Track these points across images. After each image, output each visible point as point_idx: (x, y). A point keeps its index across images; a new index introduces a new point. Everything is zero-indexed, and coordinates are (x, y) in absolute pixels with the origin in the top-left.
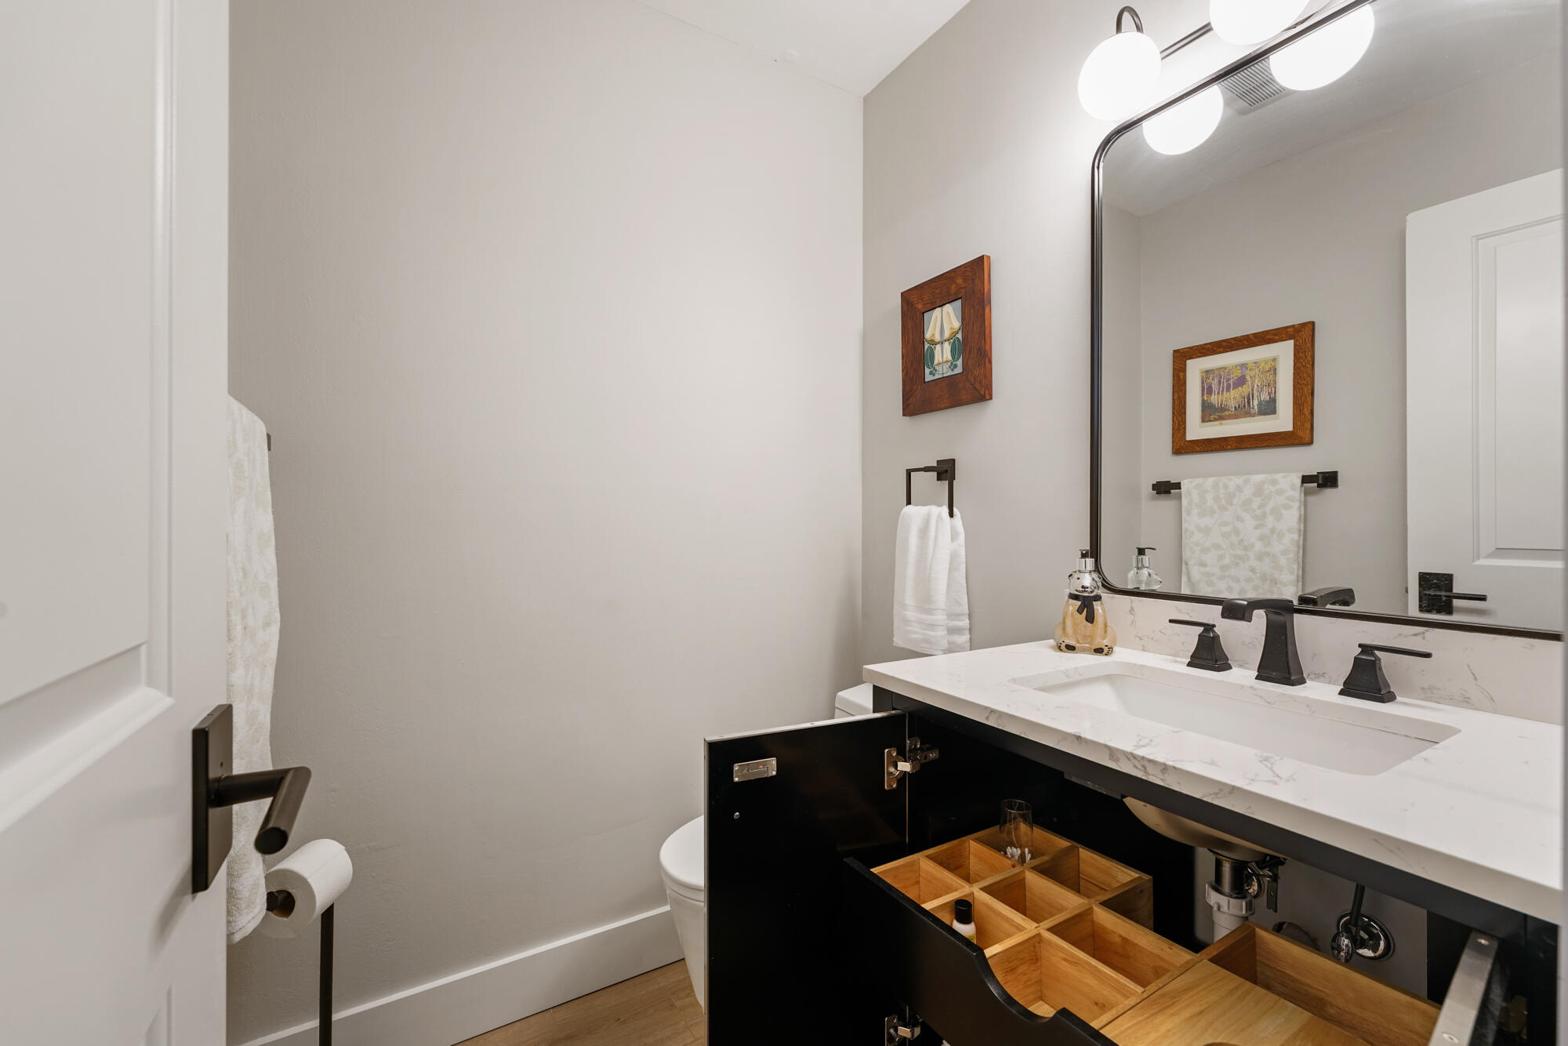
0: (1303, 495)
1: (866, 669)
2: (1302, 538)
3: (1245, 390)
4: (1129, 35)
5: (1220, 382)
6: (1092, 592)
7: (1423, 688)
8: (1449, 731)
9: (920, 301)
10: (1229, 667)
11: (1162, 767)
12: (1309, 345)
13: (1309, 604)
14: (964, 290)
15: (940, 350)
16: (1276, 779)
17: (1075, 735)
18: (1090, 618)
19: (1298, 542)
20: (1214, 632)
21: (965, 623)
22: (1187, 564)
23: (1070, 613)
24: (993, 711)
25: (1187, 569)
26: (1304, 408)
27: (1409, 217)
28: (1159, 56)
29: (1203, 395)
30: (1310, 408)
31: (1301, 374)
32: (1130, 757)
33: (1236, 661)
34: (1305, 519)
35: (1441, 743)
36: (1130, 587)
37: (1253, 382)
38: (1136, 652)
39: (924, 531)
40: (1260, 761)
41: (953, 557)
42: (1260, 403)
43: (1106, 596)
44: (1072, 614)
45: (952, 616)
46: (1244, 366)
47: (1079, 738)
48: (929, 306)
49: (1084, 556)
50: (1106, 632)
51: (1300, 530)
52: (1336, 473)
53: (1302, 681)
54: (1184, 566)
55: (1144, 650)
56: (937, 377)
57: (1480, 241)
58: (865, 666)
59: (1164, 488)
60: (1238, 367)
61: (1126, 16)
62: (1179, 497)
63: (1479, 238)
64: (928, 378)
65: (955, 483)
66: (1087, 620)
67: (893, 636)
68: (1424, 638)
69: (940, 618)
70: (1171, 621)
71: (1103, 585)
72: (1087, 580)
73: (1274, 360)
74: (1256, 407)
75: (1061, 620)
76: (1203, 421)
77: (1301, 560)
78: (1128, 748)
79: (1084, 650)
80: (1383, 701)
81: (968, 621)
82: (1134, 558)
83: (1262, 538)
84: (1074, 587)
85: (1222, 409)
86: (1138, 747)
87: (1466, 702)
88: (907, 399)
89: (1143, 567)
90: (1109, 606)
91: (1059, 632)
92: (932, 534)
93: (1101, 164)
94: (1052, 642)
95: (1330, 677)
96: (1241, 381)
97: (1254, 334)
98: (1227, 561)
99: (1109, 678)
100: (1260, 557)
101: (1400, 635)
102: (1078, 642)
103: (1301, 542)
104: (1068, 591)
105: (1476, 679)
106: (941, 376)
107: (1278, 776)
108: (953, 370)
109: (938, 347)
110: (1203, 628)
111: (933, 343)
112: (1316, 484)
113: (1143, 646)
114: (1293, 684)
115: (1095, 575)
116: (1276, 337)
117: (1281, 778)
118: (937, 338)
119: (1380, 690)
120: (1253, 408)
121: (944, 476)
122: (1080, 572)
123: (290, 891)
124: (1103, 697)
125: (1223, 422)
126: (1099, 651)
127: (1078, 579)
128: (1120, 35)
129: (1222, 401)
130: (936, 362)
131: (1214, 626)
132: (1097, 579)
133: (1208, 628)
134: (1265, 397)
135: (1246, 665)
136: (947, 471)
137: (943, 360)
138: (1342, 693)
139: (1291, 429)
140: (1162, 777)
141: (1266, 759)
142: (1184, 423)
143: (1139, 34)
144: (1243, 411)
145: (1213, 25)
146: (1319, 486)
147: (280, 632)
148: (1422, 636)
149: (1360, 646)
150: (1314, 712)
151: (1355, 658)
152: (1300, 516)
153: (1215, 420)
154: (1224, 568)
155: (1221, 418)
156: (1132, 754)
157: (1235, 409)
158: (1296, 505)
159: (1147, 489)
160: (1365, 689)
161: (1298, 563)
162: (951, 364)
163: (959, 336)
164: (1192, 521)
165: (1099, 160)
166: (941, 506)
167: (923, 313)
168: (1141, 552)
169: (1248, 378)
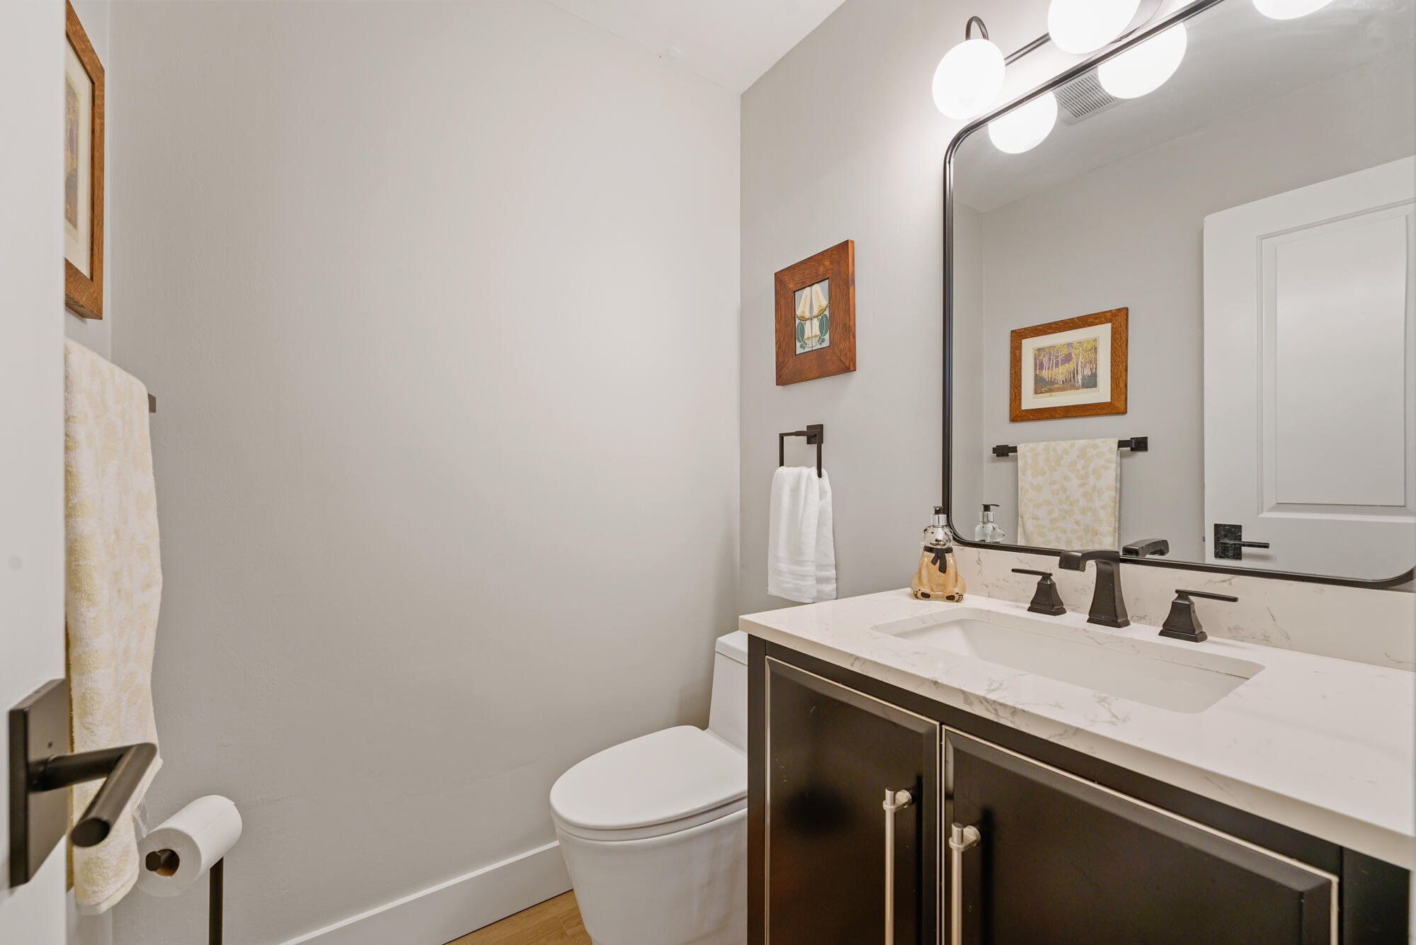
0: (1119, 458)
1: (743, 619)
2: (1118, 495)
3: (1070, 366)
4: (977, 42)
5: (1050, 359)
6: (944, 545)
7: (1230, 629)
8: (1257, 668)
9: (791, 281)
10: (1064, 612)
11: (1013, 710)
12: (1124, 328)
13: (1132, 555)
14: (830, 272)
15: (809, 325)
16: (1114, 719)
17: (932, 681)
18: (943, 569)
19: (1115, 498)
20: (1051, 580)
21: (832, 573)
22: (1022, 517)
23: (925, 564)
24: (857, 658)
25: (1023, 522)
26: (1119, 382)
27: (1205, 219)
28: (1004, 63)
29: (1036, 370)
30: (1124, 383)
31: (1117, 353)
32: (984, 700)
33: (1070, 605)
34: (1121, 479)
35: (1252, 679)
36: (977, 539)
37: (1078, 359)
38: (984, 598)
39: (795, 491)
40: (1099, 702)
41: (821, 514)
42: (1083, 378)
43: (956, 548)
44: (927, 565)
45: (820, 567)
46: (1070, 345)
47: (936, 683)
48: (799, 286)
49: (937, 512)
50: (956, 581)
51: (1116, 488)
52: (1146, 438)
53: (1127, 623)
54: (1020, 518)
55: (989, 596)
56: (807, 349)
57: (1263, 241)
58: (741, 617)
59: (1003, 452)
60: (1066, 347)
61: (974, 25)
62: (1016, 459)
63: (1264, 237)
64: (799, 351)
65: (823, 445)
66: (940, 571)
67: (768, 585)
68: (1230, 584)
69: (810, 569)
70: (1013, 570)
71: (954, 539)
72: (940, 534)
73: (1095, 340)
74: (1080, 381)
75: (918, 571)
76: (1036, 393)
77: (1117, 514)
78: (982, 693)
79: (938, 598)
80: (1196, 640)
81: (835, 572)
82: (981, 513)
83: (1085, 495)
84: (929, 540)
85: (1052, 382)
86: (990, 691)
87: (1266, 640)
88: (781, 370)
89: (988, 521)
90: (960, 557)
91: (916, 581)
92: (803, 492)
93: (952, 160)
94: (909, 590)
95: (1150, 619)
96: (1068, 358)
97: (1078, 318)
98: (1056, 515)
99: (960, 623)
100: (1083, 512)
101: (1210, 581)
102: (932, 590)
103: (1118, 498)
104: (923, 544)
105: (1274, 620)
106: (811, 349)
107: (1116, 717)
108: (821, 344)
109: (808, 323)
110: (1041, 577)
111: (803, 319)
112: (1129, 448)
113: (989, 593)
114: (1119, 626)
115: (947, 530)
116: (1097, 321)
117: (1118, 718)
118: (807, 315)
119: (1194, 631)
120: (1078, 382)
121: (813, 440)
122: (934, 526)
123: (174, 849)
124: (954, 641)
125: (1053, 394)
126: (951, 598)
127: (932, 533)
128: (968, 41)
129: (1052, 375)
130: (806, 336)
131: (1051, 575)
132: (949, 533)
133: (1046, 576)
134: (1087, 372)
135: (1079, 610)
136: (816, 436)
137: (813, 336)
138: (1162, 634)
139: (1109, 400)
140: (1012, 720)
141: (1103, 700)
142: (1020, 394)
143: (986, 40)
144: (1069, 384)
145: (1051, 35)
146: (1132, 450)
147: (162, 593)
148: (1229, 582)
149: (1177, 591)
150: (1139, 651)
151: (1173, 603)
152: (1117, 476)
153: (1046, 392)
154: (1053, 521)
155: (1051, 390)
156: (985, 698)
157: (1063, 383)
158: (1113, 466)
159: (988, 453)
160: (1181, 630)
161: (1115, 517)
162: (820, 338)
163: (827, 313)
164: (1025, 481)
165: (951, 155)
166: (810, 467)
167: (795, 292)
168: (987, 508)
169: (1073, 355)
